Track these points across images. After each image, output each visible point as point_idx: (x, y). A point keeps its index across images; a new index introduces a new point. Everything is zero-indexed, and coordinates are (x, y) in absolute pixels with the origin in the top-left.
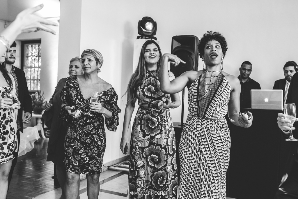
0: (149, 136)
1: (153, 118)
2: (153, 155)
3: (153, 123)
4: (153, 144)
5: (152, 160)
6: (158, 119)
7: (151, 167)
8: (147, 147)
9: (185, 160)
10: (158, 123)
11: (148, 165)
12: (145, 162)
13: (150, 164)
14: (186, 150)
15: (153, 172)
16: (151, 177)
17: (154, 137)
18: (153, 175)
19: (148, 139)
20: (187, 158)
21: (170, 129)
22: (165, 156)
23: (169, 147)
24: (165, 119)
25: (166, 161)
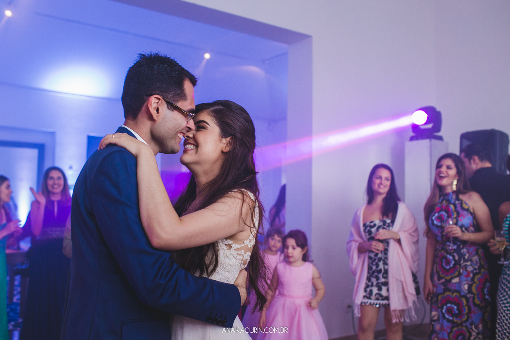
0: (443, 280)
1: (448, 256)
2: (449, 305)
3: (448, 262)
4: (449, 290)
5: (450, 311)
6: (454, 257)
7: (448, 320)
8: (441, 294)
9: (504, 314)
10: (453, 262)
11: (444, 317)
12: (440, 312)
13: (447, 316)
14: (503, 298)
15: (452, 328)
16: (449, 334)
17: (450, 281)
18: (451, 332)
19: (443, 284)
20: (506, 312)
21: (478, 271)
22: (466, 308)
23: (476, 297)
24: (466, 257)
25: (467, 314)
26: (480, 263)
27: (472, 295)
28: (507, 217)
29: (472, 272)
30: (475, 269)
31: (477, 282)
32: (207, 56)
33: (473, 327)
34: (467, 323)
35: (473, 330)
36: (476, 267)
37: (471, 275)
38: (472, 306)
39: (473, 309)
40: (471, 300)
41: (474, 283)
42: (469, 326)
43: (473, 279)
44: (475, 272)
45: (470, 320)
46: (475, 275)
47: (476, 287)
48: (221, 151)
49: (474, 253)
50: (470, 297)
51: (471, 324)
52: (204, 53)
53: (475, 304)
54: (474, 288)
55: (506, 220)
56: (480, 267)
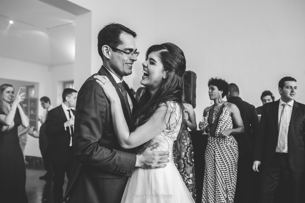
21: (189, 145)
22: (183, 165)
23: (188, 159)
24: (184, 138)
25: (183, 168)
26: (190, 141)
27: (187, 158)
28: (207, 114)
29: (187, 145)
30: (188, 144)
31: (189, 151)
32: (11, 22)
33: (186, 175)
34: (183, 173)
35: (185, 177)
36: (189, 143)
37: (186, 147)
38: (186, 163)
39: (186, 165)
40: (186, 160)
41: (188, 151)
42: (184, 175)
43: (187, 149)
44: (188, 146)
45: (185, 171)
46: (188, 147)
47: (188, 154)
48: (162, 78)
49: (187, 136)
50: (186, 159)
51: (185, 173)
52: (9, 20)
53: (188, 163)
54: (187, 154)
55: (207, 115)
56: (190, 143)
